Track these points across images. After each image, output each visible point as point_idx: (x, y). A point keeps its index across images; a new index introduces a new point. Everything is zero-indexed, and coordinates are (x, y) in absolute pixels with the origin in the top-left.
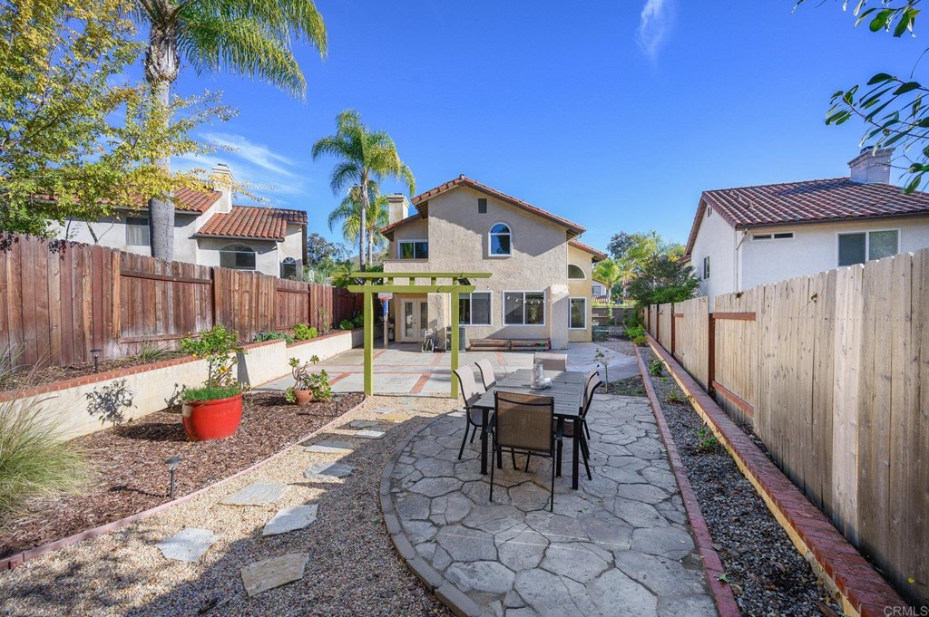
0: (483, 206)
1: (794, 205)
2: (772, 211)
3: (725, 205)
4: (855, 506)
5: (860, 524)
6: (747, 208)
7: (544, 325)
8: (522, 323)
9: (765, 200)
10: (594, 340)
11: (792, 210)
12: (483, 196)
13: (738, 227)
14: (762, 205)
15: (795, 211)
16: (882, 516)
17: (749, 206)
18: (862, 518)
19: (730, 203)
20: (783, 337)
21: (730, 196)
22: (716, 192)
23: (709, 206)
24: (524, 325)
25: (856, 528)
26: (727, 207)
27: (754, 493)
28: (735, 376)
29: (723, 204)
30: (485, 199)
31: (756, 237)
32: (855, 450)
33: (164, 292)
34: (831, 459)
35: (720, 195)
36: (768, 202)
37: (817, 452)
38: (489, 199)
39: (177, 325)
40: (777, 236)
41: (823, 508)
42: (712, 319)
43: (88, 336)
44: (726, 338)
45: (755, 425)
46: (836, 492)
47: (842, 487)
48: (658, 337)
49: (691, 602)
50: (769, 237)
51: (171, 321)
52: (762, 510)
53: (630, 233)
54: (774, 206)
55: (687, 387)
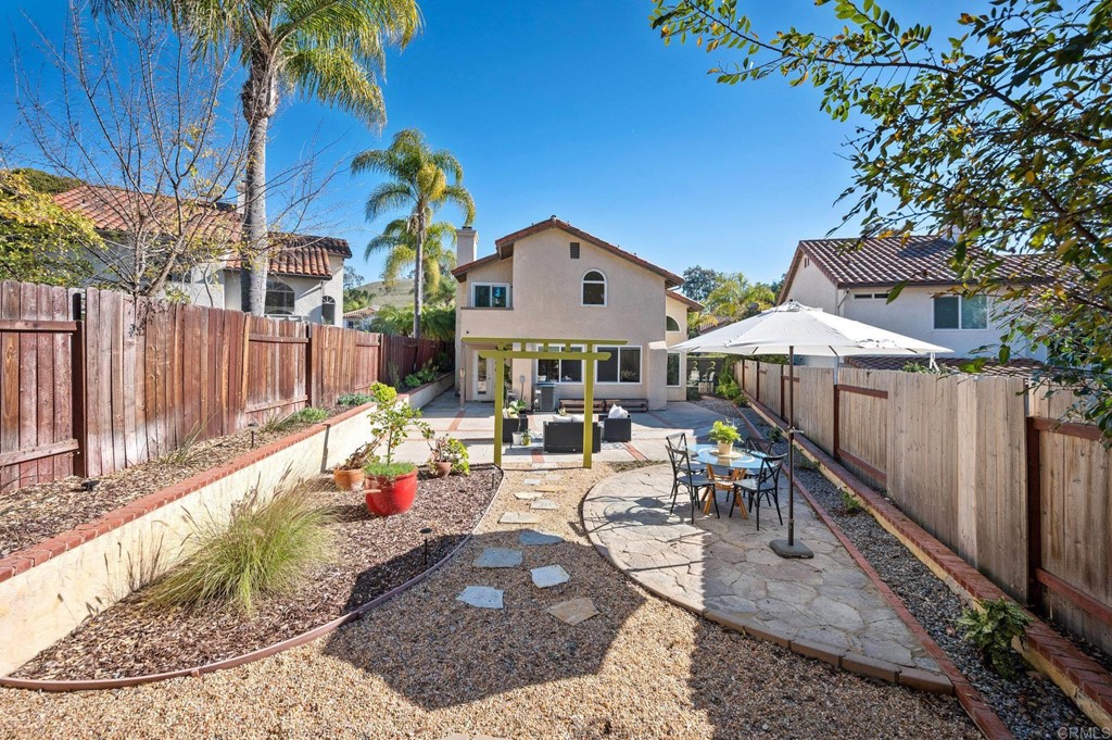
0: (575, 251)
1: (892, 263)
2: (872, 270)
3: (824, 259)
4: (975, 543)
5: (979, 556)
6: (847, 264)
7: (641, 383)
8: (616, 380)
9: (863, 256)
10: (688, 399)
11: (891, 269)
12: (576, 240)
13: (840, 286)
14: (861, 262)
15: (894, 272)
16: (993, 548)
17: (849, 262)
18: (980, 551)
19: (830, 257)
20: (915, 419)
21: (828, 248)
22: (813, 242)
23: (805, 256)
24: (619, 383)
25: (976, 560)
26: (827, 262)
27: (898, 543)
28: (861, 444)
29: (822, 257)
30: (579, 242)
31: (857, 297)
32: (974, 504)
33: (273, 355)
34: (957, 513)
35: (816, 245)
36: (866, 259)
37: (946, 507)
38: (582, 243)
39: (281, 391)
40: (877, 296)
41: (953, 547)
42: (837, 389)
43: (225, 408)
44: (853, 409)
45: (889, 489)
46: (961, 536)
47: (965, 532)
48: (758, 397)
49: (879, 611)
50: (870, 296)
51: (277, 388)
52: (907, 554)
53: (704, 268)
54: (873, 264)
55: (813, 454)
